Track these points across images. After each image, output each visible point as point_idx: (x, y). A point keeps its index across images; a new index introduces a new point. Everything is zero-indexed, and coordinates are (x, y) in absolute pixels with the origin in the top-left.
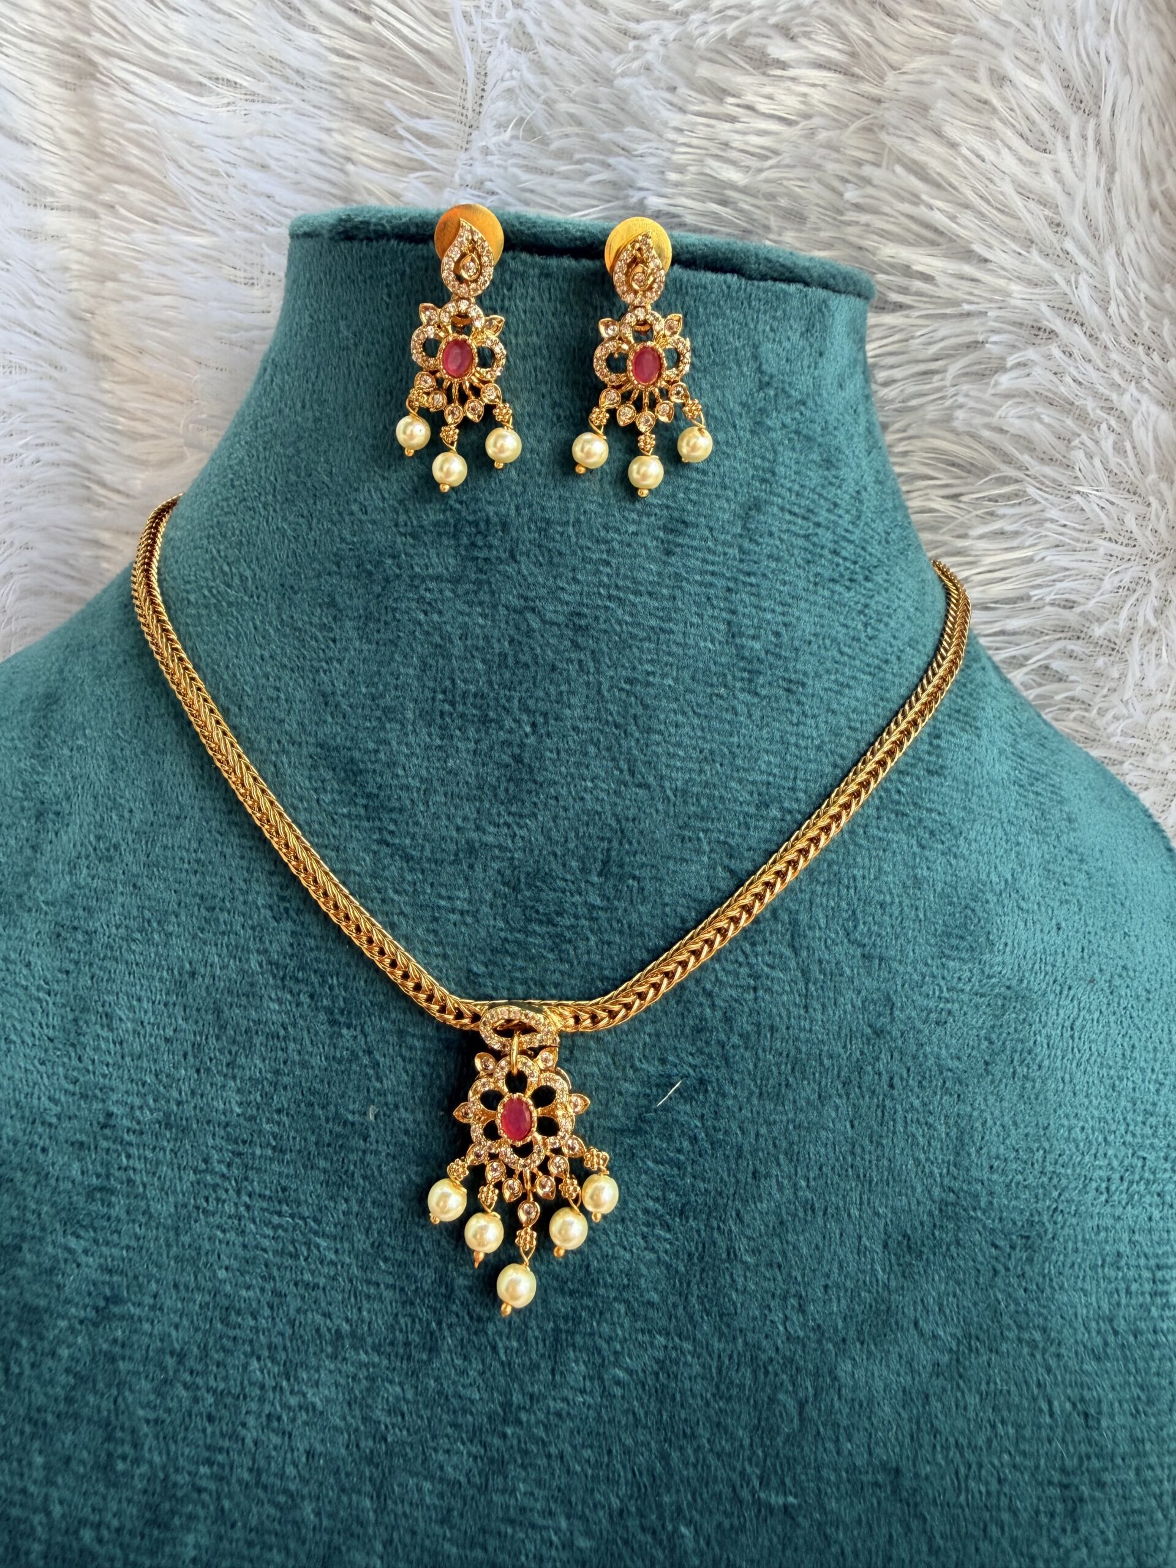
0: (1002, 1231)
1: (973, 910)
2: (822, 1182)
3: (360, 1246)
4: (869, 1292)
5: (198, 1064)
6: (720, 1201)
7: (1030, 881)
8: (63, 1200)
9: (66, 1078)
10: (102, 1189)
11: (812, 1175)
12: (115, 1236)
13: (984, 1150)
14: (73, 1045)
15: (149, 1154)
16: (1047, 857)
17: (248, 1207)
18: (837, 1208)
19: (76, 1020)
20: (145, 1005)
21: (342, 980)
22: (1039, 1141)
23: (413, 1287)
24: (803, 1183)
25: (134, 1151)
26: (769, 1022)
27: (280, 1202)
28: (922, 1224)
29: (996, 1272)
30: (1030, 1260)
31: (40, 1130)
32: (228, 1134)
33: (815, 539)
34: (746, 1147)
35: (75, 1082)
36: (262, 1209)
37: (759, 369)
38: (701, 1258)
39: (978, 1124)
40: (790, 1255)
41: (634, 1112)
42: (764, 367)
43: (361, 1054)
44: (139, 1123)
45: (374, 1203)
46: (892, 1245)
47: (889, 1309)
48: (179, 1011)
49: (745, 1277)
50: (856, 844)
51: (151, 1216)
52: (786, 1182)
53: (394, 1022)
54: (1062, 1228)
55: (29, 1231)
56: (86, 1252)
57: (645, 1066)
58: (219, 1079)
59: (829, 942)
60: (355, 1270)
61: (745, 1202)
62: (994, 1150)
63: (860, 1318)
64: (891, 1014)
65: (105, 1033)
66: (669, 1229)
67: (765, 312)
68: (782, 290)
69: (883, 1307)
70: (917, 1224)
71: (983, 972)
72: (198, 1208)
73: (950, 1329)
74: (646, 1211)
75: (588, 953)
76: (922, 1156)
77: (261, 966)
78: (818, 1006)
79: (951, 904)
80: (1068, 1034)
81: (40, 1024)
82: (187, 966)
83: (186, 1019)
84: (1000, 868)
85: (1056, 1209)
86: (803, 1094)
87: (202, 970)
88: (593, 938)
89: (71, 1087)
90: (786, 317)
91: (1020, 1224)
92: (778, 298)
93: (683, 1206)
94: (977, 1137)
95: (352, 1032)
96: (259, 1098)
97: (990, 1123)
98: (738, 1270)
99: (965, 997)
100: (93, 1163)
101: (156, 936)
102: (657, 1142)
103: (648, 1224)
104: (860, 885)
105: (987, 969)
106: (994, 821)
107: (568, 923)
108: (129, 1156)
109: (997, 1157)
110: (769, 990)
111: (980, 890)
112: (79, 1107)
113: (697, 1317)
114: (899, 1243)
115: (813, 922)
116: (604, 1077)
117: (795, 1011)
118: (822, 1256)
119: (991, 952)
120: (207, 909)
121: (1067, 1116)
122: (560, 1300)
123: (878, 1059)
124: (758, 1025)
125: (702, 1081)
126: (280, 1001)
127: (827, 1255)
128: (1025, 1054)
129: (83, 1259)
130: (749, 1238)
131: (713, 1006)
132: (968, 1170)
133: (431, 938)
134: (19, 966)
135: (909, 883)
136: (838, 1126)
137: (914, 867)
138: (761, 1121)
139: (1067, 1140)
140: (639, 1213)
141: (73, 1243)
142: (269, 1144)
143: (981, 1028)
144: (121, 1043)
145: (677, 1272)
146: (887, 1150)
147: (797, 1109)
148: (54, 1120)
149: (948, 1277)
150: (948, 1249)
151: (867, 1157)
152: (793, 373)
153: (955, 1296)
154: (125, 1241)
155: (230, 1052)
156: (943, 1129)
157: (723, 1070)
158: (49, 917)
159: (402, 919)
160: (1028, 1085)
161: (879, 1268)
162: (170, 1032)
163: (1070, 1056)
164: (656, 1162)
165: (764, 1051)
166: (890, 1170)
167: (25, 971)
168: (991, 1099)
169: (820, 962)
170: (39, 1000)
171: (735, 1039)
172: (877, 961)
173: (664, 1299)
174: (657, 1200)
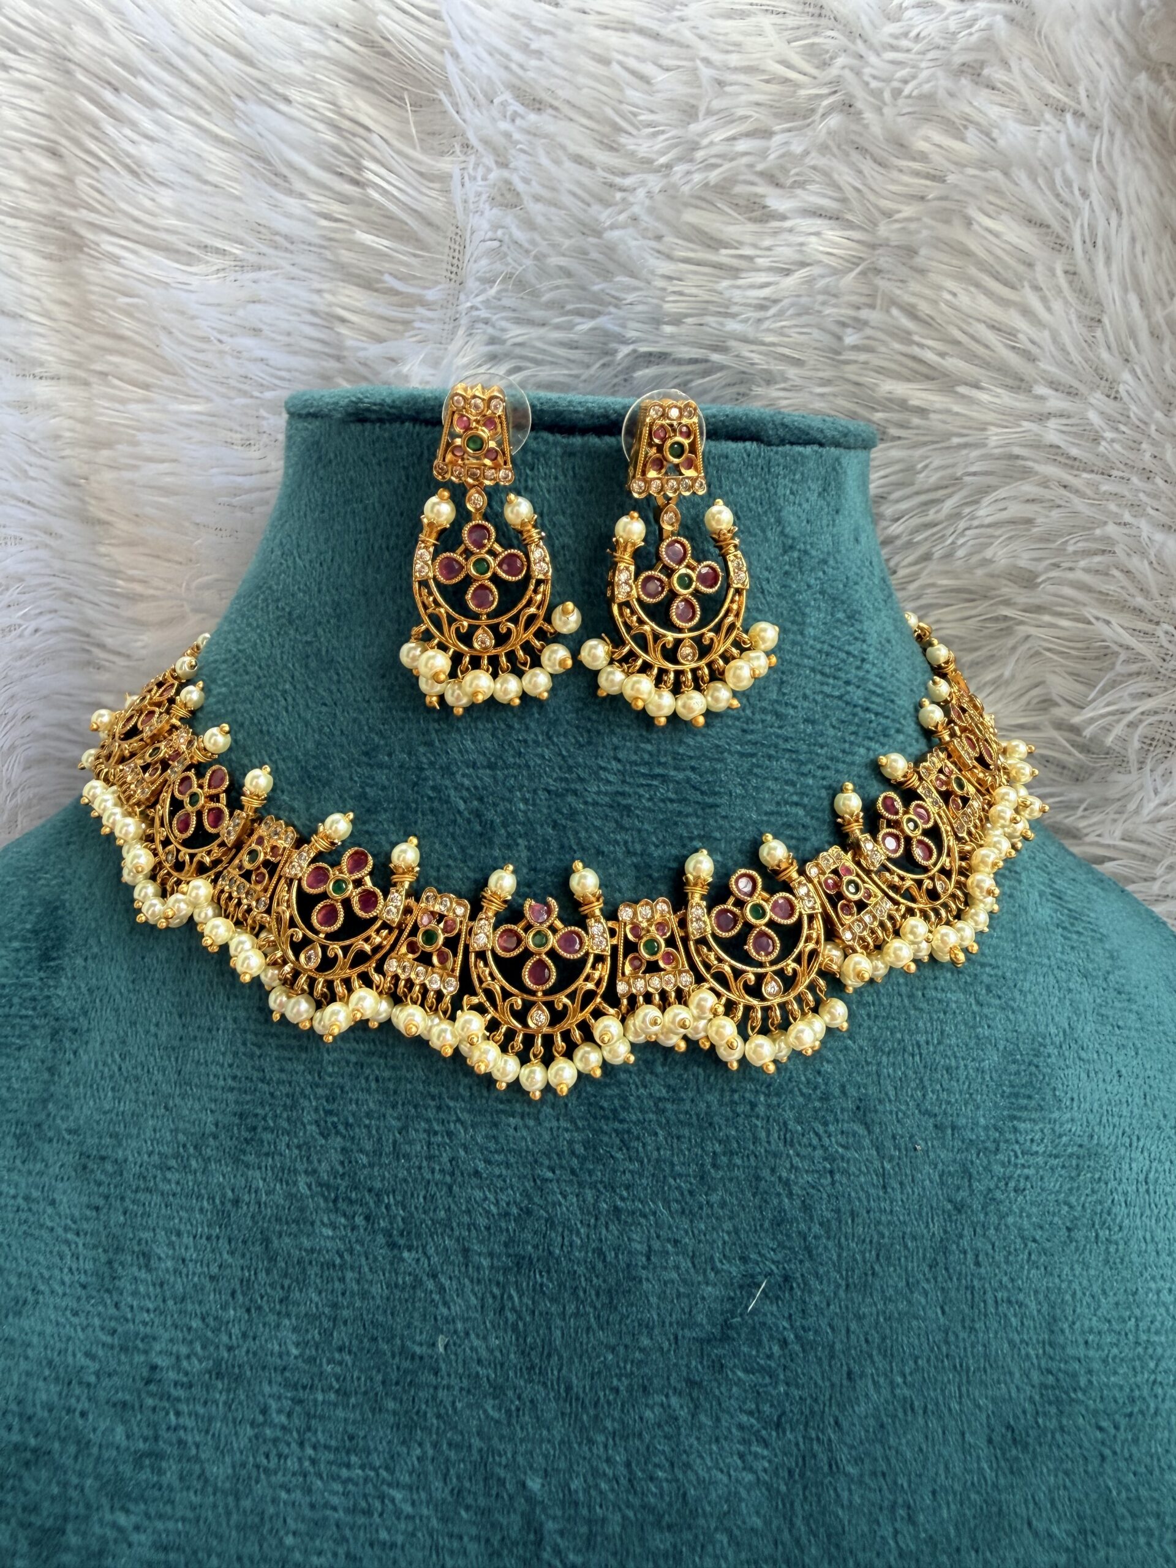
0: (1104, 1412)
1: (1037, 1067)
2: (918, 1377)
3: (438, 1495)
4: (978, 1493)
5: (247, 1303)
6: (816, 1408)
7: (1087, 1029)
8: (107, 1470)
9: (102, 1329)
10: (149, 1454)
11: (907, 1371)
12: (169, 1508)
13: (1078, 1324)
14: (108, 1291)
15: (201, 1410)
16: (1098, 1001)
17: (313, 1462)
18: (937, 1404)
19: (110, 1262)
20: (185, 1240)
21: (399, 1198)
22: (1129, 1308)
23: (499, 1537)
24: (899, 1380)
26: (848, 1208)
27: (348, 1453)
28: (1024, 1412)
29: (1103, 1458)
30: (1136, 1440)
31: (77, 1392)
32: (286, 1379)
33: (847, 697)
34: (838, 1346)
35: (114, 1332)
36: (330, 1463)
37: (782, 533)
38: (802, 1475)
39: (1068, 1297)
40: (893, 1461)
41: (721, 1319)
42: (788, 530)
43: (425, 1278)
45: (450, 1444)
46: (997, 1438)
47: (1000, 1510)
48: (223, 1244)
49: (850, 1490)
50: (916, 1008)
51: (206, 1481)
52: (882, 1380)
53: (458, 1240)
54: (1163, 1400)
55: (72, 1509)
56: (137, 1528)
57: (726, 1267)
58: (272, 1318)
59: (900, 1115)
60: (434, 1522)
61: (842, 1407)
62: (1087, 1323)
63: (972, 1525)
64: (970, 1186)
65: (143, 1274)
66: (766, 1444)
67: (785, 477)
68: (800, 453)
69: (994, 1509)
70: (1019, 1412)
71: (1053, 1130)
72: (258, 1467)
73: (1065, 1526)
74: (741, 1427)
75: (658, 1150)
76: (1017, 1338)
77: (309, 1187)
78: (897, 1186)
79: (1014, 1062)
80: (1142, 1189)
81: (70, 1269)
82: (230, 1194)
83: (232, 1253)
84: (1057, 1019)
85: (1155, 1382)
86: (891, 1282)
87: (246, 1198)
88: (661, 1133)
89: (108, 1339)
90: (804, 479)
91: (1121, 1401)
92: (796, 461)
93: (779, 1417)
94: (1069, 1311)
95: (413, 1254)
96: (317, 1337)
97: (1079, 1294)
98: (842, 1483)
99: (1040, 1160)
100: (138, 1425)
101: (194, 1163)
102: (745, 1349)
103: (744, 1442)
104: (924, 1052)
105: (1057, 1127)
106: (1045, 969)
107: (634, 1118)
109: (1091, 1331)
110: (845, 1172)
111: (1041, 1045)
112: (119, 1363)
113: (804, 1540)
114: (1003, 1436)
115: (883, 1095)
116: (684, 1281)
117: (872, 1191)
118: (926, 1459)
119: (1059, 1109)
120: (248, 1130)
121: (1153, 1278)
122: (658, 1537)
123: (961, 1236)
124: (838, 1211)
125: (786, 1278)
126: (333, 1226)
127: (932, 1458)
128: (1105, 1215)
129: (135, 1537)
130: (852, 1447)
131: (790, 1195)
132: (1063, 1348)
133: (492, 1146)
134: (42, 1205)
135: (972, 1044)
136: (930, 1313)
137: (974, 1027)
138: (851, 1315)
139: (1156, 1305)
140: (734, 1430)
141: (122, 1519)
142: (331, 1387)
143: (1059, 1192)
144: (162, 1285)
145: (778, 1491)
146: (981, 1335)
147: (887, 1300)
148: (93, 1379)
149: (1057, 1469)
150: (1053, 1437)
151: (961, 1345)
152: (812, 533)
153: (1065, 1487)
154: (179, 1513)
155: (282, 1287)
156: (1033, 1306)
157: (807, 1264)
158: (73, 1147)
159: (459, 1126)
160: (1112, 1249)
161: (986, 1466)
162: (214, 1269)
163: (1148, 1212)
164: (746, 1371)
165: (847, 1239)
166: (986, 1357)
167: (50, 1210)
168: (1078, 1269)
169: (894, 1137)
171: (816, 1229)
172: (949, 1131)
173: (767, 1523)
174: (751, 1413)
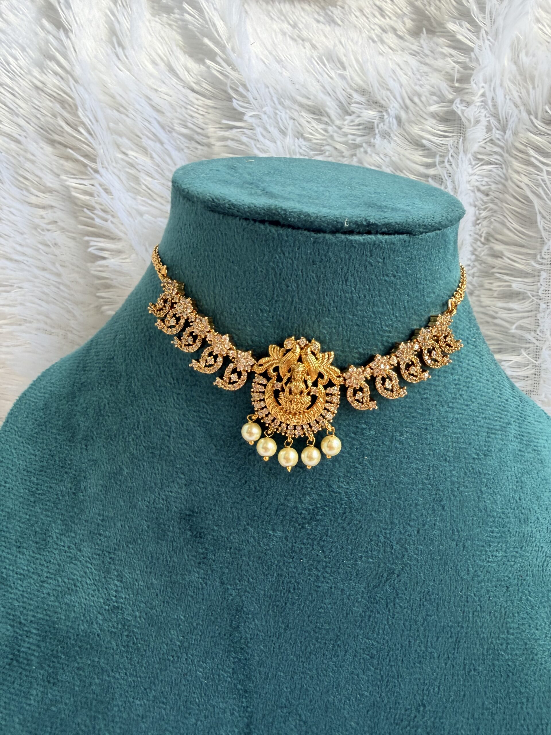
25: (139, 637)
44: (139, 624)
108: (137, 639)
170: (87, 567)
